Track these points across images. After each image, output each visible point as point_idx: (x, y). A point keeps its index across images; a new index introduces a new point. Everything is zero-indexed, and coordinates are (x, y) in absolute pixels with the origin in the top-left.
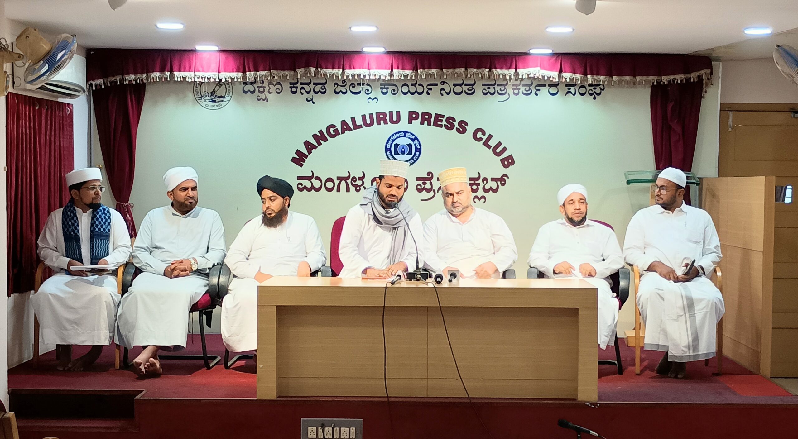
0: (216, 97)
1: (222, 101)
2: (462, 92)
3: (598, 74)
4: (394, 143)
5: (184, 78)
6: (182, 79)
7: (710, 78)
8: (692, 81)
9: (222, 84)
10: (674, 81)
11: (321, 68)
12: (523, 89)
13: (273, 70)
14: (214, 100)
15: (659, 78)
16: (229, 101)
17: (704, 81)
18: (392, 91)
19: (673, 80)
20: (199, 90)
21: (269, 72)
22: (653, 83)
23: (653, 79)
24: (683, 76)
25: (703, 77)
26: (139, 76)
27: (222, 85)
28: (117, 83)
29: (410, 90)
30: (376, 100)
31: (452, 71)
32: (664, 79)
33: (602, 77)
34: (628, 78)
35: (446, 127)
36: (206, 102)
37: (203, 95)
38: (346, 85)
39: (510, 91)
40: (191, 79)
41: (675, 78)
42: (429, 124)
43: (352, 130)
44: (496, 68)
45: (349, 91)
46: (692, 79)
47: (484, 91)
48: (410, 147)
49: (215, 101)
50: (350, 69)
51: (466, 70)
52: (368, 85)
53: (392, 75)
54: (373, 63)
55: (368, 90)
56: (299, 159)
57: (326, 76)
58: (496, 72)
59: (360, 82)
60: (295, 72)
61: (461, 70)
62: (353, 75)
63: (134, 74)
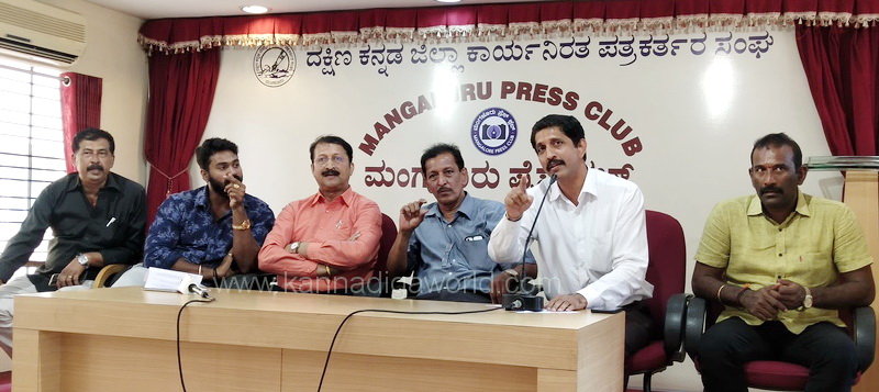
0: (277, 71)
1: (284, 76)
2: (572, 54)
4: (483, 124)
11: (390, 26)
12: (654, 46)
13: (333, 31)
14: (276, 75)
16: (292, 75)
18: (483, 58)
20: (259, 66)
21: (329, 33)
27: (283, 56)
29: (505, 55)
30: (461, 69)
31: (552, 24)
34: (773, 15)
35: (550, 101)
36: (267, 78)
37: (263, 70)
38: (426, 50)
39: (638, 51)
42: (528, 98)
43: (432, 108)
44: (611, 17)
45: (429, 60)
47: (602, 52)
48: (503, 129)
49: (276, 77)
50: (424, 26)
51: (573, 21)
52: (452, 49)
53: (476, 33)
54: (453, 17)
55: (452, 56)
56: (369, 146)
57: (395, 36)
58: (612, 22)
59: (442, 46)
60: (359, 32)
61: (565, 22)
62: (428, 35)
63: (184, 40)
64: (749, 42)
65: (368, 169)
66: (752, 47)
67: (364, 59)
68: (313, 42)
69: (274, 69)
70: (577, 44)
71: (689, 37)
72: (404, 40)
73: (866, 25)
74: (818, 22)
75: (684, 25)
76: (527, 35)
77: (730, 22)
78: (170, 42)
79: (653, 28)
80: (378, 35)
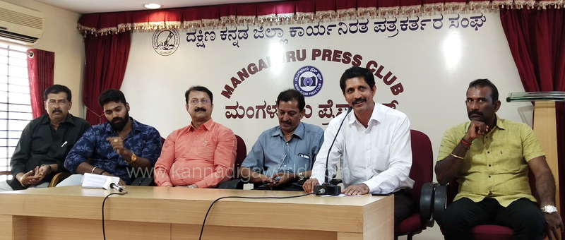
0: (168, 45)
1: (172, 48)
2: (357, 30)
4: (301, 77)
6: (139, 28)
11: (240, 15)
12: (410, 24)
13: (204, 19)
16: (177, 48)
18: (300, 34)
20: (156, 41)
21: (201, 20)
26: (110, 28)
27: (172, 36)
29: (314, 32)
30: (286, 42)
31: (344, 11)
35: (344, 61)
36: (161, 50)
37: (158, 44)
38: (263, 30)
39: (399, 28)
42: (329, 60)
43: (268, 67)
44: (382, 7)
45: (265, 36)
47: (376, 29)
48: (314, 79)
49: (167, 49)
50: (262, 15)
51: (357, 9)
52: (280, 29)
53: (295, 18)
54: (280, 8)
55: (280, 34)
56: (228, 92)
57: (243, 22)
58: (382, 9)
59: (274, 26)
60: (220, 19)
61: (352, 10)
62: (264, 20)
63: (107, 27)
64: (470, 20)
65: (227, 107)
66: (472, 24)
67: (223, 37)
68: (190, 26)
69: (165, 44)
70: (360, 24)
71: (432, 18)
72: (249, 24)
73: (544, 8)
74: (514, 6)
75: (428, 10)
76: (328, 19)
77: (457, 8)
78: (98, 28)
79: (409, 12)
80: (232, 21)
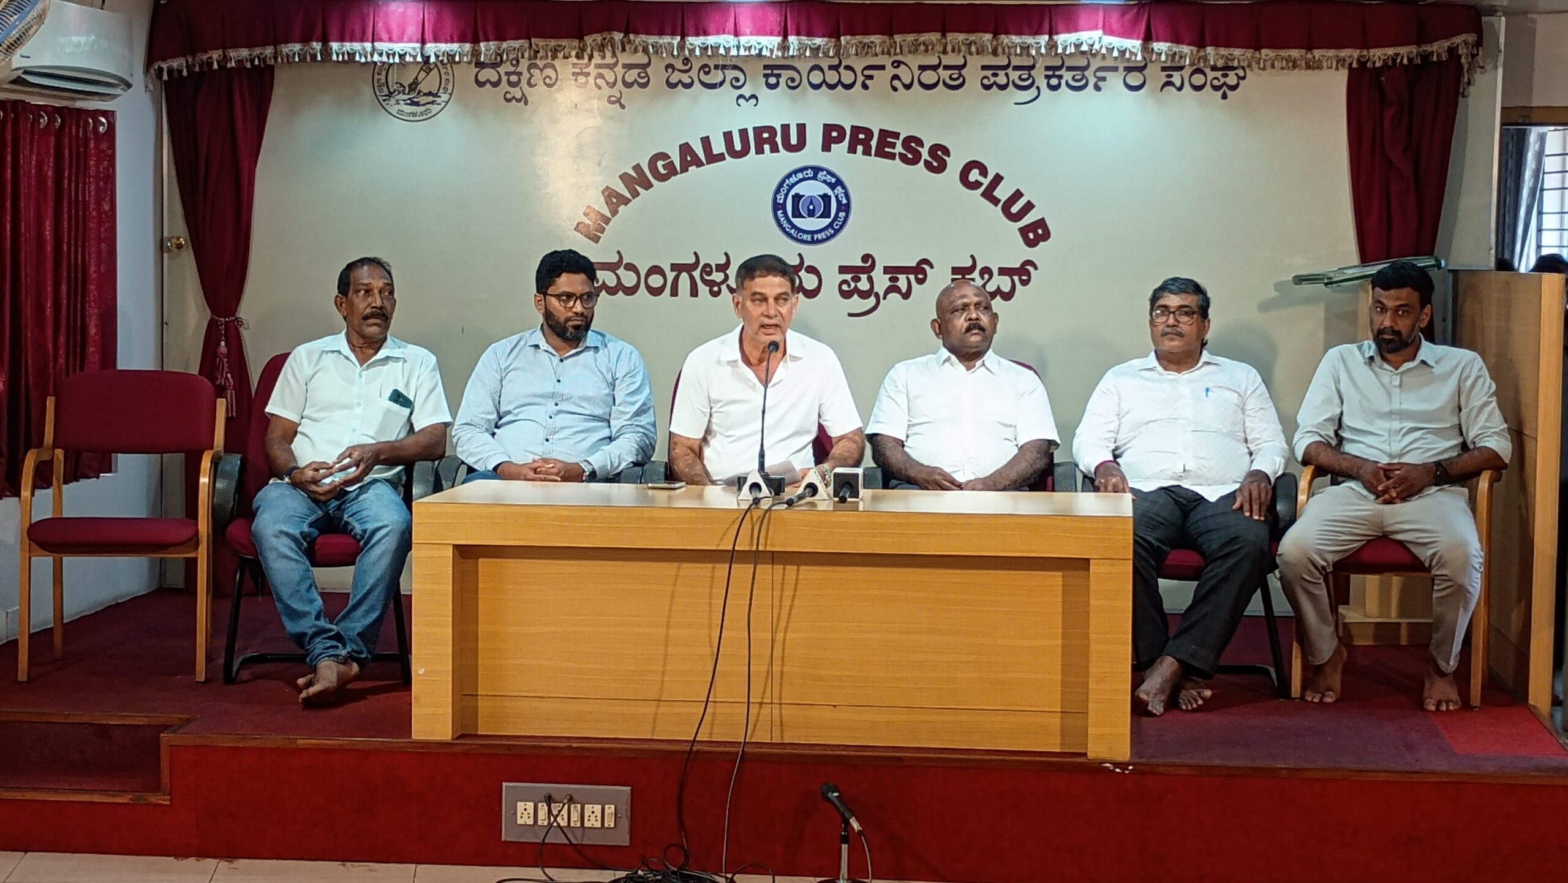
0: (419, 93)
1: (432, 103)
2: (938, 82)
3: (1228, 45)
4: (792, 193)
5: (351, 55)
6: (346, 57)
7: (1476, 52)
8: (1435, 58)
9: (432, 67)
10: (1394, 60)
11: (637, 32)
12: (1067, 76)
13: (535, 37)
14: (415, 100)
15: (1365, 52)
16: (447, 102)
17: (1463, 60)
18: (790, 83)
19: (1392, 58)
20: (383, 81)
21: (528, 41)
22: (1351, 64)
23: (1352, 54)
24: (1414, 49)
25: (1460, 52)
26: (257, 51)
27: (431, 70)
28: (212, 64)
29: (827, 80)
30: (754, 101)
31: (912, 38)
32: (1374, 56)
33: (1237, 52)
34: (1295, 53)
35: (904, 159)
36: (400, 105)
37: (392, 91)
38: (691, 67)
39: (1042, 82)
40: (366, 58)
41: (1397, 55)
42: (867, 152)
43: (704, 165)
44: (1007, 33)
45: (697, 84)
46: (1435, 54)
47: (986, 82)
48: (826, 199)
49: (417, 104)
50: (695, 35)
51: (946, 36)
52: (738, 68)
53: (785, 48)
54: (746, 22)
55: (737, 79)
56: (592, 227)
58: (1007, 39)
59: (721, 62)
60: (584, 41)
61: (934, 36)
64: (1211, 75)
66: (1216, 83)
67: (581, 79)
69: (412, 89)
70: (946, 68)
